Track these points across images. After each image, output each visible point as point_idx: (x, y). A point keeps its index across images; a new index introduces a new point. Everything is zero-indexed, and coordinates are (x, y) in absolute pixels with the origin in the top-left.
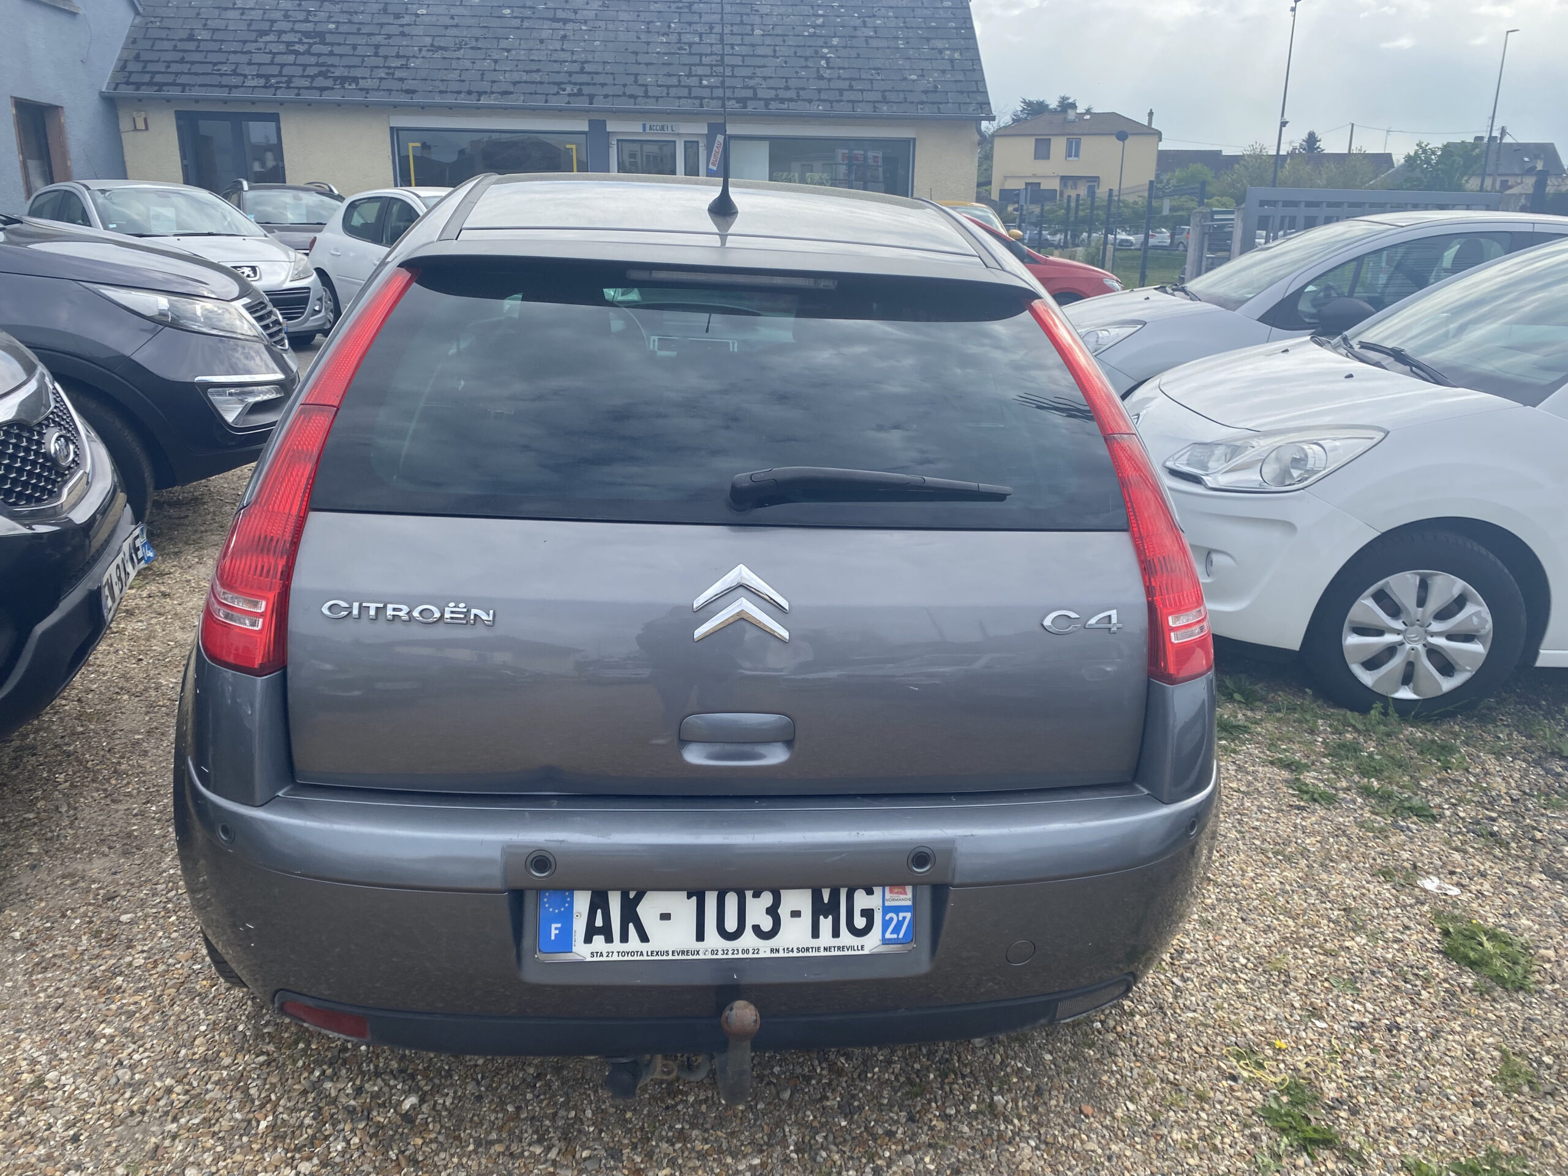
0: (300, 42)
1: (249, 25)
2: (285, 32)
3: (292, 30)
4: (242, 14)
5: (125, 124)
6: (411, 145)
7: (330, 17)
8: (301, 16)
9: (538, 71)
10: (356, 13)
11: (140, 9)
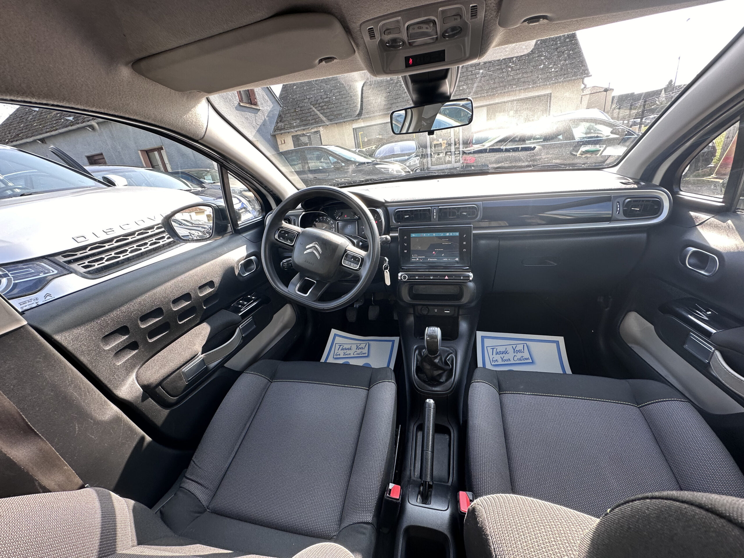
0: (325, 105)
1: (311, 103)
2: (320, 103)
3: (323, 102)
4: (309, 100)
5: (279, 142)
6: (360, 133)
7: (334, 95)
8: (325, 96)
9: (400, 98)
10: (341, 91)
11: (282, 106)
